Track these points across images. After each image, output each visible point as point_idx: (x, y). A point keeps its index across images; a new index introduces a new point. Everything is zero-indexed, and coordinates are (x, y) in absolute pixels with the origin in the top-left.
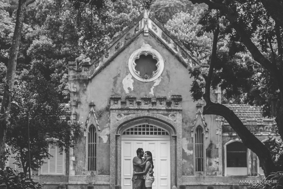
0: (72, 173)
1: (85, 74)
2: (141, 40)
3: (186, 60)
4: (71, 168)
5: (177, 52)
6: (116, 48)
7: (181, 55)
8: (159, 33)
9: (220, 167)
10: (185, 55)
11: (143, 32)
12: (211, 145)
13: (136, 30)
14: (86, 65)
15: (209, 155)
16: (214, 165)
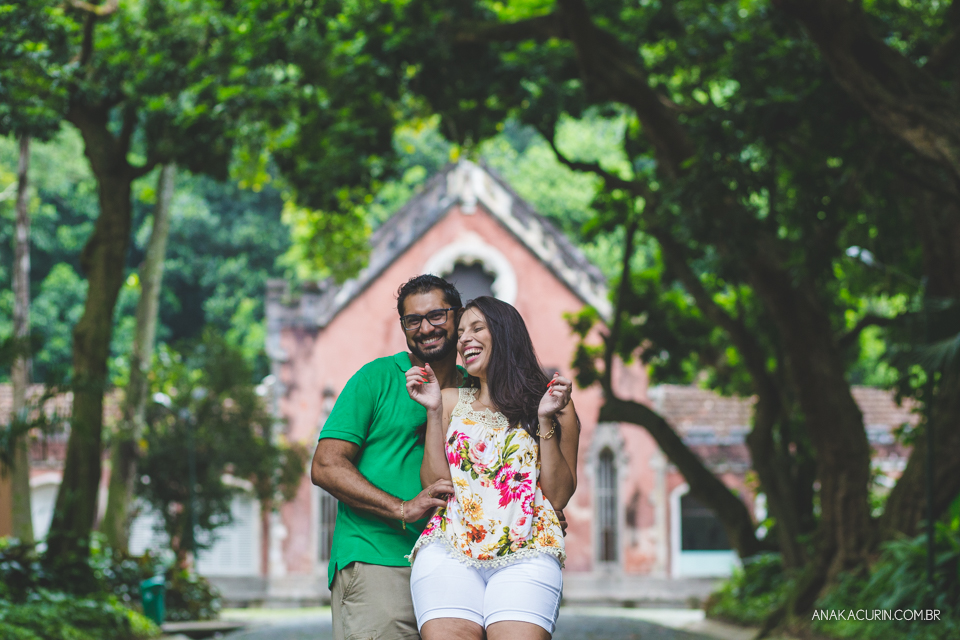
0: (278, 568)
1: (312, 312)
2: (454, 224)
3: (570, 276)
4: (275, 555)
5: (548, 253)
6: (392, 245)
7: (558, 263)
8: (501, 205)
9: (661, 552)
10: (570, 261)
11: (458, 203)
12: (637, 496)
13: (442, 197)
14: (313, 290)
15: (632, 519)
16: (645, 548)
